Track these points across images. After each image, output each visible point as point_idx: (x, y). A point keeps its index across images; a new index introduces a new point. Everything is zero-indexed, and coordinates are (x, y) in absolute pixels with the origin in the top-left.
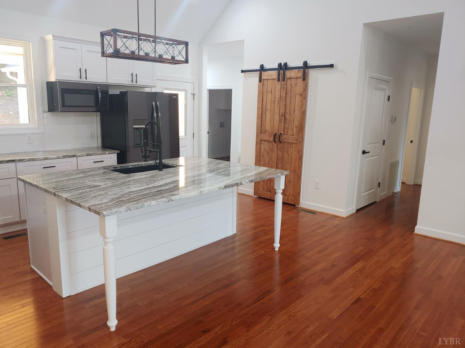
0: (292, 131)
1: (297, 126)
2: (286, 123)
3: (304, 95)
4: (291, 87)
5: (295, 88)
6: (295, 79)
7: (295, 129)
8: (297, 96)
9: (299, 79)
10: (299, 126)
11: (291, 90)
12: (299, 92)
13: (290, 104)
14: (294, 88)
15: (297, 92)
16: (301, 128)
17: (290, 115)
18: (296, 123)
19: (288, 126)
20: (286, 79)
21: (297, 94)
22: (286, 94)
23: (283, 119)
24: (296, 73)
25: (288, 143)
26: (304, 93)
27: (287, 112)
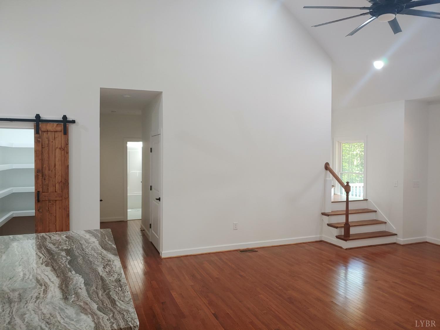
0: (55, 188)
1: (59, 182)
2: (45, 179)
3: (65, 149)
4: (49, 141)
5: (54, 141)
6: (54, 133)
7: (57, 186)
8: (58, 150)
9: (58, 133)
10: (63, 181)
11: (48, 144)
12: (60, 146)
13: (49, 158)
14: (52, 142)
15: (56, 146)
16: (65, 183)
17: (49, 170)
18: (58, 178)
19: (47, 182)
20: (40, 132)
21: (57, 148)
22: (42, 148)
23: (41, 175)
24: (55, 127)
25: (49, 201)
26: (67, 147)
27: (45, 167)
